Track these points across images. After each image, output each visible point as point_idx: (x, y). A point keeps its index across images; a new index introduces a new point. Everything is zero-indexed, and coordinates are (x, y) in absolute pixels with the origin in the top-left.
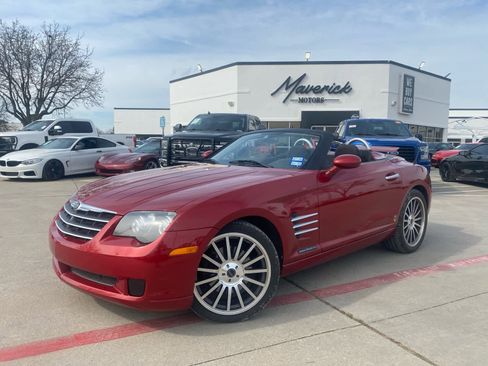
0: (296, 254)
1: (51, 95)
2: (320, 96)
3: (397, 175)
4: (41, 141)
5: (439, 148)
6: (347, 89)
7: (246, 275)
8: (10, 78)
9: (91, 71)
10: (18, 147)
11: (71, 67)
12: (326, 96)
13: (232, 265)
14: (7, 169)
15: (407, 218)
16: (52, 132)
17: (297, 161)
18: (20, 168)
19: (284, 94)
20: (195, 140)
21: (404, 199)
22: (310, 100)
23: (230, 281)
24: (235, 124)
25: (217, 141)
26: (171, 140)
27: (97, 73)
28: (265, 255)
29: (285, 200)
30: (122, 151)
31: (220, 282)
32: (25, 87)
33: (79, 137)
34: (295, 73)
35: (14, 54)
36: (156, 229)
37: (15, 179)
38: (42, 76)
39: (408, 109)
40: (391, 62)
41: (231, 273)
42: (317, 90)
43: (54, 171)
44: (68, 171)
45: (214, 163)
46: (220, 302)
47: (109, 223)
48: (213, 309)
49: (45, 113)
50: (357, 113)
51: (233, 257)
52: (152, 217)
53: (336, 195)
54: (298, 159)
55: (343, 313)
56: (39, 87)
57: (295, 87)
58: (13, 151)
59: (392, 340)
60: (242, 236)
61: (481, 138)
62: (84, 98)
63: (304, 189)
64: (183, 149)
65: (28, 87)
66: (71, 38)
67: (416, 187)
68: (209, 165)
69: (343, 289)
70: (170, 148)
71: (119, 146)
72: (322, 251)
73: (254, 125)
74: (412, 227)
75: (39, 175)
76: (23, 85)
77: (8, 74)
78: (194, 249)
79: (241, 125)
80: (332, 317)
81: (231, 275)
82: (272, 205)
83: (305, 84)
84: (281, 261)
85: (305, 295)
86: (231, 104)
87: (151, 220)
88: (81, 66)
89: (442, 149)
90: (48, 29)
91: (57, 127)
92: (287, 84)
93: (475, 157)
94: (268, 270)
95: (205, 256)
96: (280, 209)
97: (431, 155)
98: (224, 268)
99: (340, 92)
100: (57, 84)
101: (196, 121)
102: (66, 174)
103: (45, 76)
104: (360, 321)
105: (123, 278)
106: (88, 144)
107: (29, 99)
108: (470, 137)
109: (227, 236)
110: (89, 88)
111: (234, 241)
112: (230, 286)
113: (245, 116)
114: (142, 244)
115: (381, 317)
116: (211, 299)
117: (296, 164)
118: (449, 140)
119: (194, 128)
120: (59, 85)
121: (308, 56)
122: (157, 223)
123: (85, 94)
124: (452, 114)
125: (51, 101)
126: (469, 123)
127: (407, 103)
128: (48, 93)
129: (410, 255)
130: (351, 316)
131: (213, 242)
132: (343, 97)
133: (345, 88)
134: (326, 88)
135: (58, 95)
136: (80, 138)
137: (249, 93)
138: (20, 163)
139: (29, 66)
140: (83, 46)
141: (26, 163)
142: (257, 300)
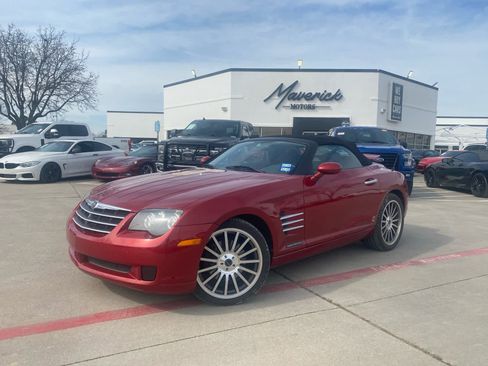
0: (284, 249)
1: (45, 98)
2: (311, 103)
3: (375, 180)
4: (37, 144)
5: (425, 155)
6: (338, 97)
7: (241, 265)
8: (5, 81)
9: (86, 75)
10: (14, 150)
11: (66, 71)
12: (317, 103)
13: (230, 256)
14: (4, 171)
15: (384, 219)
16: (48, 135)
17: (286, 167)
18: (18, 171)
19: (276, 100)
20: (190, 145)
21: (382, 202)
22: (302, 107)
23: (227, 269)
24: (229, 130)
25: (212, 146)
26: (167, 145)
27: (91, 76)
28: (258, 247)
29: (276, 201)
30: (118, 154)
31: (219, 271)
32: (19, 90)
33: (76, 140)
34: (287, 80)
35: (9, 57)
36: (165, 224)
37: (13, 181)
38: (37, 79)
39: (396, 117)
40: (380, 71)
41: (229, 263)
42: (309, 97)
43: (51, 173)
44: (65, 173)
45: (211, 167)
46: (219, 288)
47: (125, 219)
48: (212, 294)
49: (39, 115)
50: (347, 120)
51: (230, 249)
52: (162, 214)
53: (324, 197)
54: (286, 165)
55: (324, 298)
56: (33, 90)
57: (288, 94)
58: (10, 153)
59: (363, 319)
60: (239, 231)
61: (466, 145)
62: (78, 102)
63: (292, 191)
64: (179, 153)
65: (22, 90)
66: (67, 42)
67: (394, 192)
68: (208, 170)
69: (325, 280)
70: (166, 152)
71: (114, 150)
72: (307, 246)
73: (247, 130)
74: (390, 228)
75: (36, 178)
76: (17, 88)
77: (3, 76)
78: (198, 241)
79: (235, 131)
80: (315, 302)
81: (228, 264)
82: (264, 205)
83: (297, 90)
84: (272, 253)
85: (292, 285)
86: (225, 110)
87: (160, 216)
88: (76, 69)
89: (428, 156)
90: (43, 33)
91: (53, 131)
92: (279, 91)
93: (456, 164)
94: (260, 261)
95: (206, 248)
96: (271, 209)
97: (417, 161)
98: (223, 258)
99: (331, 99)
100: (51, 87)
101: (192, 127)
102: (63, 176)
103: (40, 79)
104: (338, 305)
105: (136, 266)
106: (84, 147)
107: (23, 102)
108: (457, 144)
109: (225, 231)
110: (83, 91)
111: (231, 236)
112: (227, 274)
113: (239, 123)
114: (154, 237)
115: (357, 302)
116: (211, 285)
117: (286, 170)
118: (436, 147)
119: (189, 133)
120: (55, 88)
121: (300, 63)
122: (166, 220)
123: (79, 97)
124: (439, 121)
125: (46, 104)
126: (455, 131)
127: (396, 111)
128: (43, 96)
129: (387, 253)
130: (330, 302)
131: (213, 236)
132: (334, 104)
133: (336, 95)
134: (317, 95)
135: (53, 98)
136: (76, 142)
137: (242, 98)
138: (18, 165)
139: (24, 69)
140: (78, 51)
141: (23, 165)
142: (250, 286)
